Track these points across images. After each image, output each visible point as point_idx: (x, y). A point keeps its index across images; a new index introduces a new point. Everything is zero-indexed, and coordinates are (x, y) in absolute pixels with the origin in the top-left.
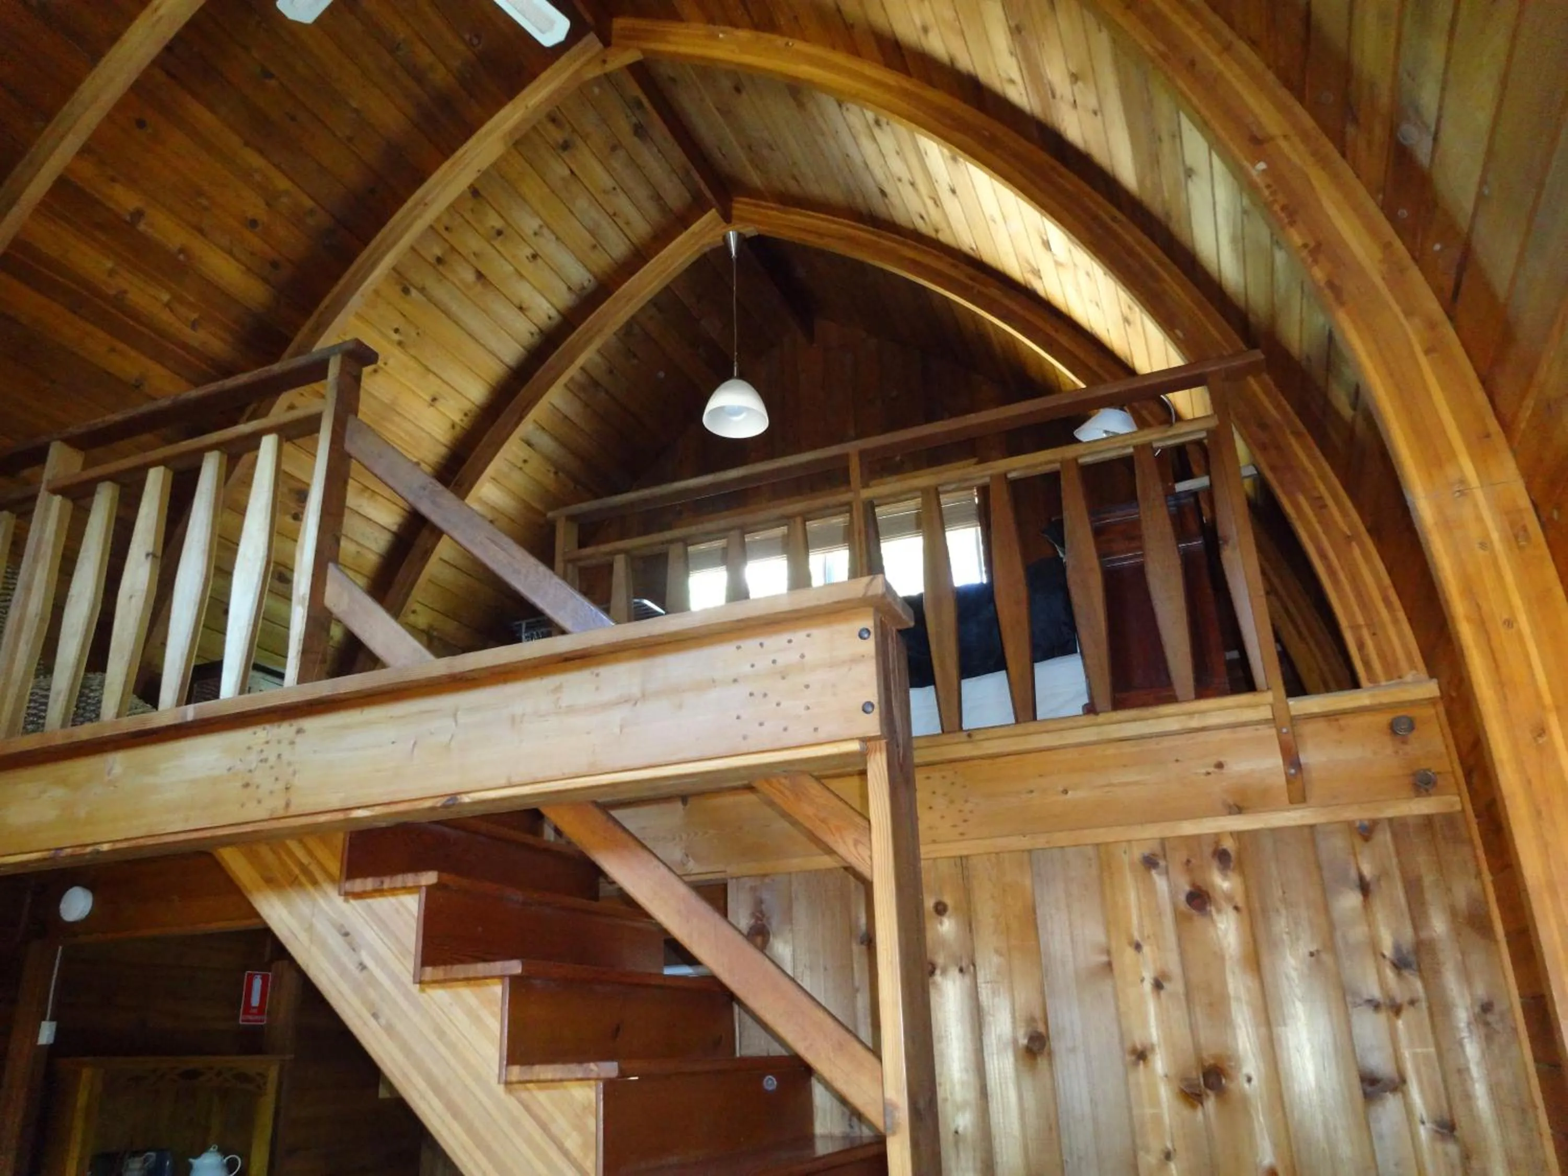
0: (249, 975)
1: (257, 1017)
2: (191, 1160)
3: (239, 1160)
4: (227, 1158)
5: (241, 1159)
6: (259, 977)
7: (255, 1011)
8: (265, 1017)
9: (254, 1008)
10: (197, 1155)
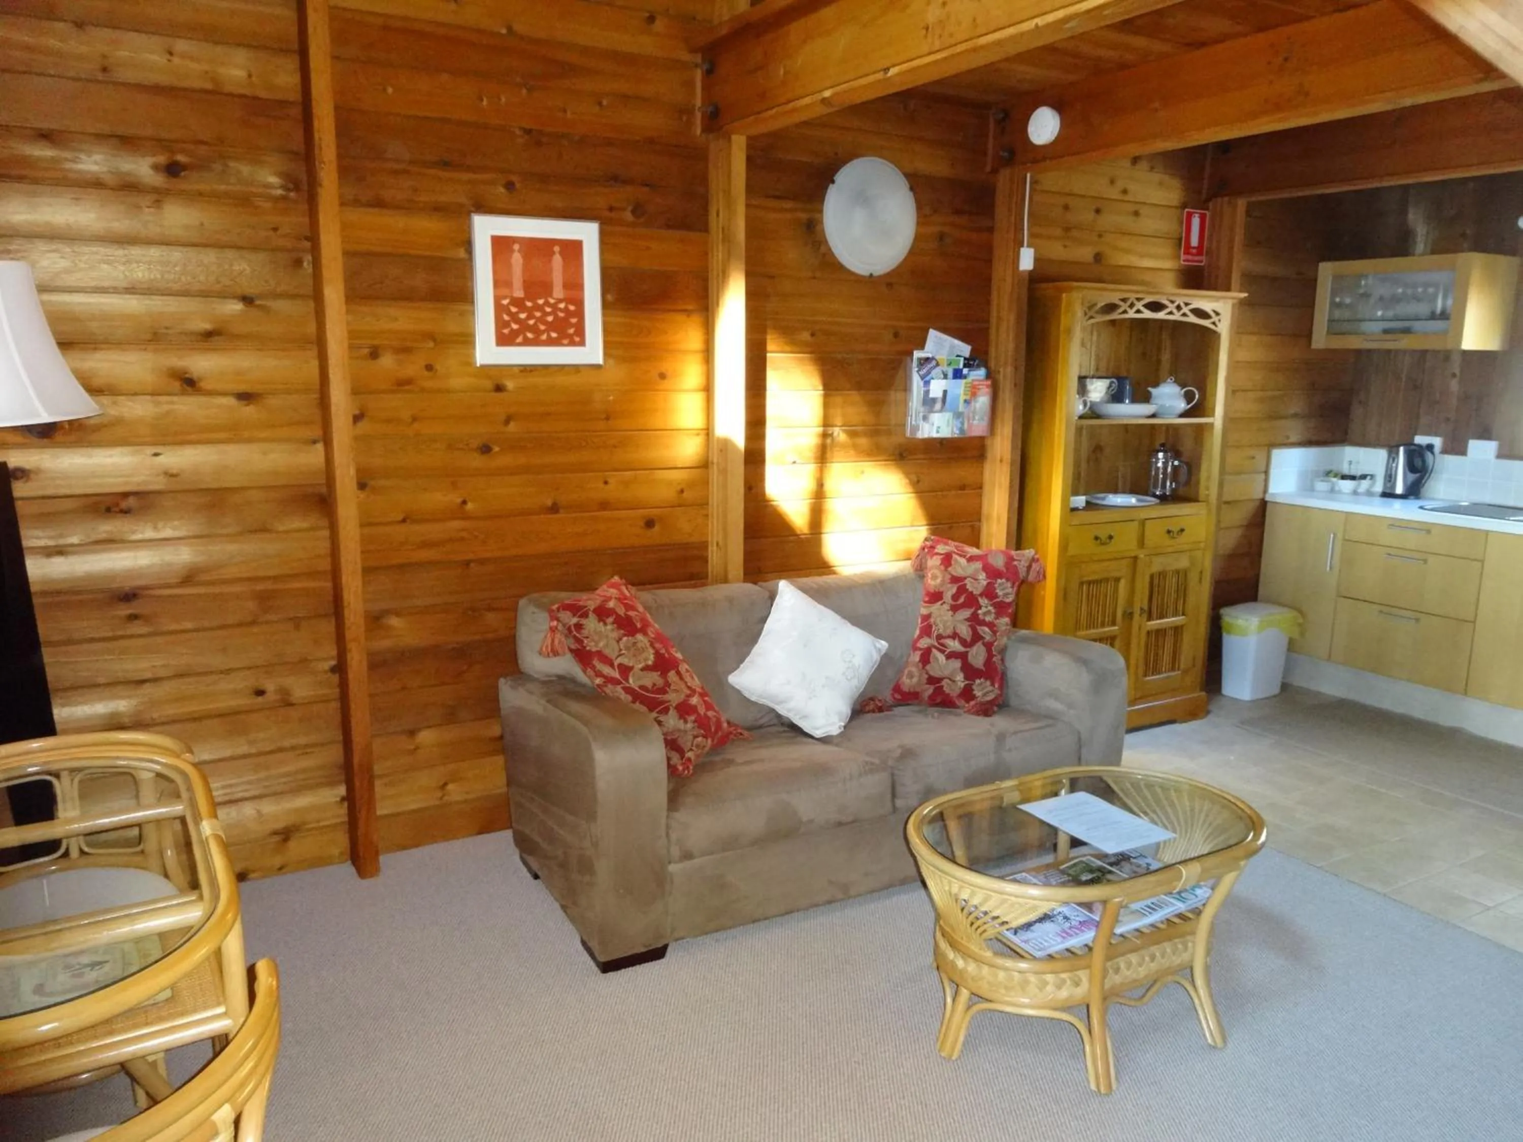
0: (1188, 213)
1: (1196, 258)
2: (1150, 389)
3: (1196, 392)
4: (1185, 390)
5: (1199, 393)
6: (1197, 215)
7: (1194, 251)
8: (1204, 258)
9: (1194, 248)
10: (1156, 385)
